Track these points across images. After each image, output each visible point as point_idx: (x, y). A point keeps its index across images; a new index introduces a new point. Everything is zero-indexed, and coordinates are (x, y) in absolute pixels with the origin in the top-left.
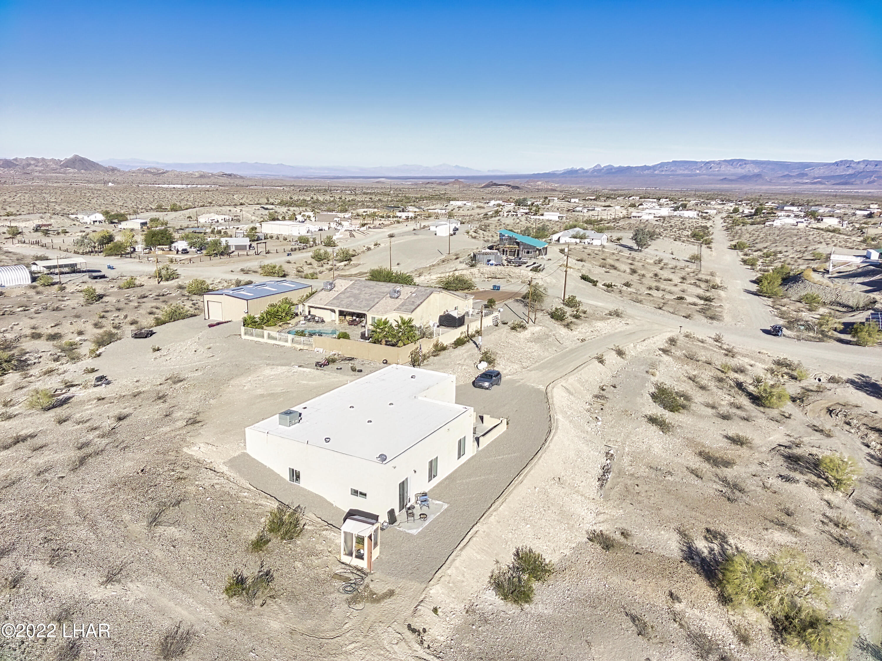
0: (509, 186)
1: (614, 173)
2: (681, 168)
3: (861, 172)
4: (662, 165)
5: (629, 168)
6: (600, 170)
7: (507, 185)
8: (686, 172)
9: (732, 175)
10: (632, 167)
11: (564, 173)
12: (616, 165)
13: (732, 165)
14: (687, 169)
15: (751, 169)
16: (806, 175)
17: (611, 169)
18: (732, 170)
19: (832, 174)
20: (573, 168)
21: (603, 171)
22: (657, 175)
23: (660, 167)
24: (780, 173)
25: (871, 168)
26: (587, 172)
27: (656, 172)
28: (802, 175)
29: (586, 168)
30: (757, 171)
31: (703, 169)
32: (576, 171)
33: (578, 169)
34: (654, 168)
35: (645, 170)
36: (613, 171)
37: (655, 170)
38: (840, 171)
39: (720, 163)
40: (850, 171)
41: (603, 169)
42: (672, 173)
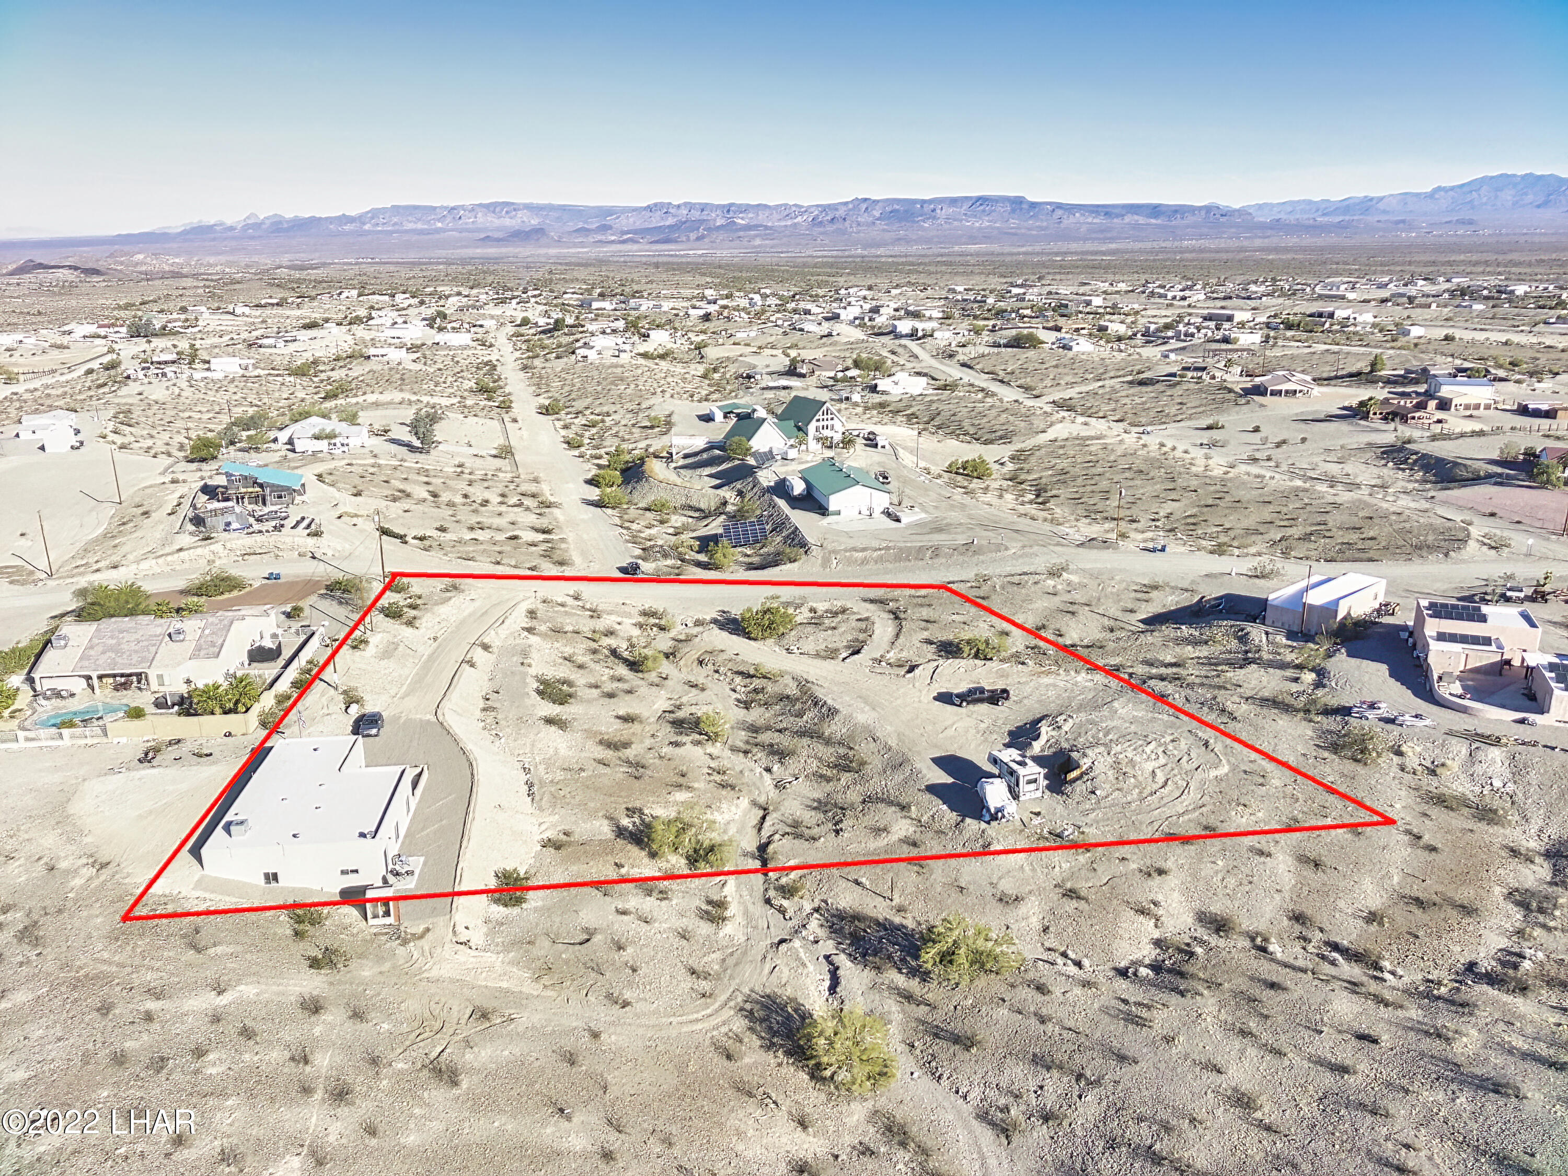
0: (76, 268)
1: (288, 230)
2: (410, 218)
3: (685, 222)
4: (375, 213)
5: (314, 222)
6: (258, 226)
7: (70, 267)
8: (420, 226)
9: (498, 229)
10: (320, 218)
11: (185, 233)
12: (289, 215)
13: (494, 212)
14: (419, 220)
15: (525, 219)
16: (610, 227)
17: (280, 222)
18: (496, 221)
19: (647, 225)
20: (200, 221)
21: (264, 226)
22: (369, 232)
23: (372, 218)
24: (571, 226)
25: (696, 215)
26: (232, 228)
27: (367, 227)
28: (605, 228)
29: (229, 222)
30: (535, 222)
31: (448, 219)
32: (210, 228)
33: (212, 222)
34: (360, 219)
35: (346, 224)
36: (285, 226)
37: (364, 224)
38: (656, 221)
39: (473, 209)
40: (670, 221)
41: (262, 223)
42: (397, 227)
